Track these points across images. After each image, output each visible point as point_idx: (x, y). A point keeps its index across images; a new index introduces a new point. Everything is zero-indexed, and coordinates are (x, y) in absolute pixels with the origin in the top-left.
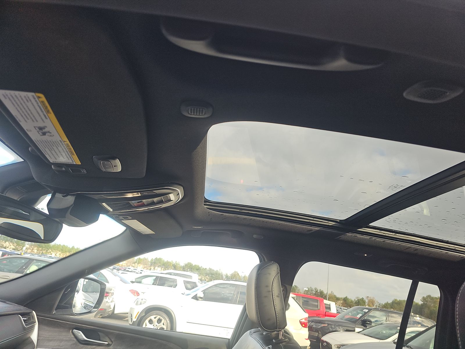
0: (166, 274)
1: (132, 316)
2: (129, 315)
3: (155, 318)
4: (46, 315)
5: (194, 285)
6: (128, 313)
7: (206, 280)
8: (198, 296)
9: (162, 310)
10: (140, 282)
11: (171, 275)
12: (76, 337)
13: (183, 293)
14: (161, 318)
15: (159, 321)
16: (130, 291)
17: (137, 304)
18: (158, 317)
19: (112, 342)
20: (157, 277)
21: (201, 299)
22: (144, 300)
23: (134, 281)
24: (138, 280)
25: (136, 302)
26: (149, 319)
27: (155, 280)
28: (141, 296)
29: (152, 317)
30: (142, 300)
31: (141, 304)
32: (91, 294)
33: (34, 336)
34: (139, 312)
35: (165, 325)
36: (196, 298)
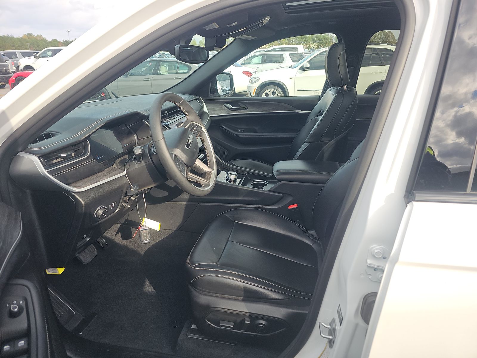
0: (271, 51)
1: (250, 93)
2: (248, 93)
3: (270, 91)
4: (207, 98)
5: (301, 57)
6: (247, 91)
7: (314, 47)
8: (305, 66)
9: (275, 84)
10: (249, 63)
11: (276, 51)
12: (227, 107)
13: (290, 66)
14: (275, 91)
15: (274, 93)
16: (242, 72)
17: (252, 83)
18: (272, 90)
19: (247, 107)
20: (264, 56)
21: (307, 70)
22: (257, 79)
23: (244, 63)
24: (247, 61)
25: (251, 81)
26: (265, 93)
27: (262, 59)
28: (254, 75)
29: (267, 91)
30: (256, 79)
31: (255, 82)
32: (224, 82)
33: (205, 109)
34: (255, 89)
35: (279, 94)
36: (303, 69)
